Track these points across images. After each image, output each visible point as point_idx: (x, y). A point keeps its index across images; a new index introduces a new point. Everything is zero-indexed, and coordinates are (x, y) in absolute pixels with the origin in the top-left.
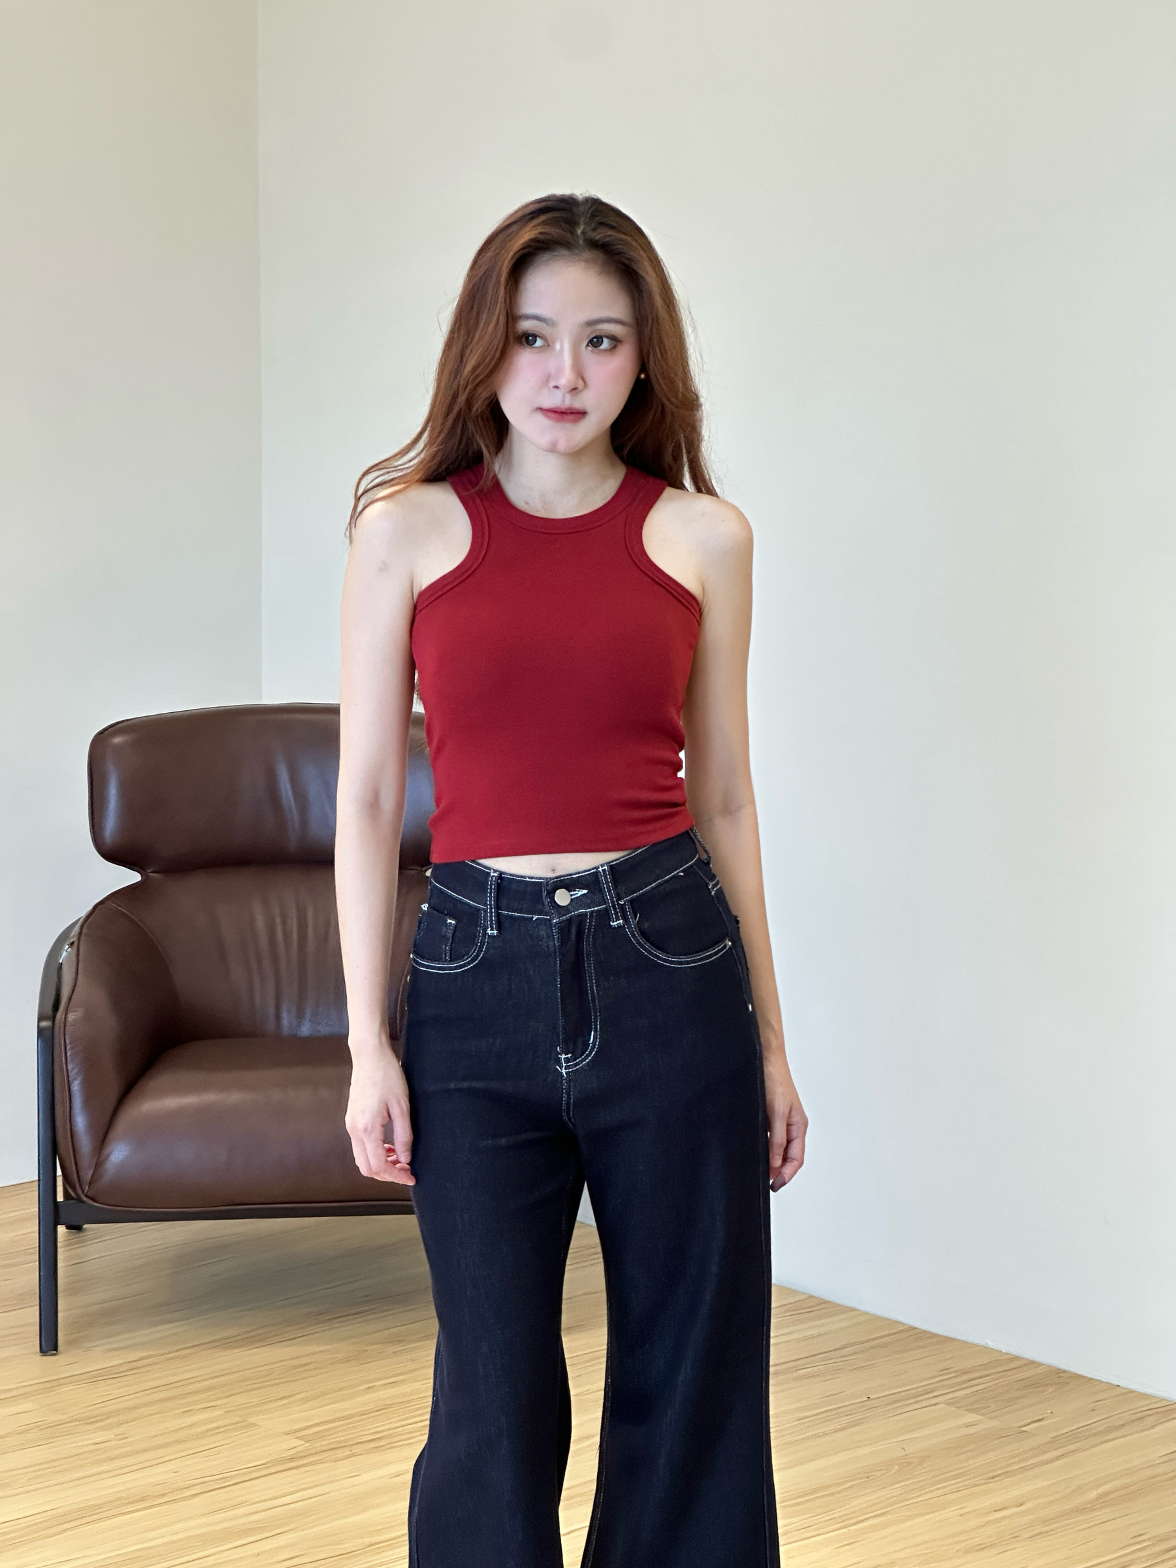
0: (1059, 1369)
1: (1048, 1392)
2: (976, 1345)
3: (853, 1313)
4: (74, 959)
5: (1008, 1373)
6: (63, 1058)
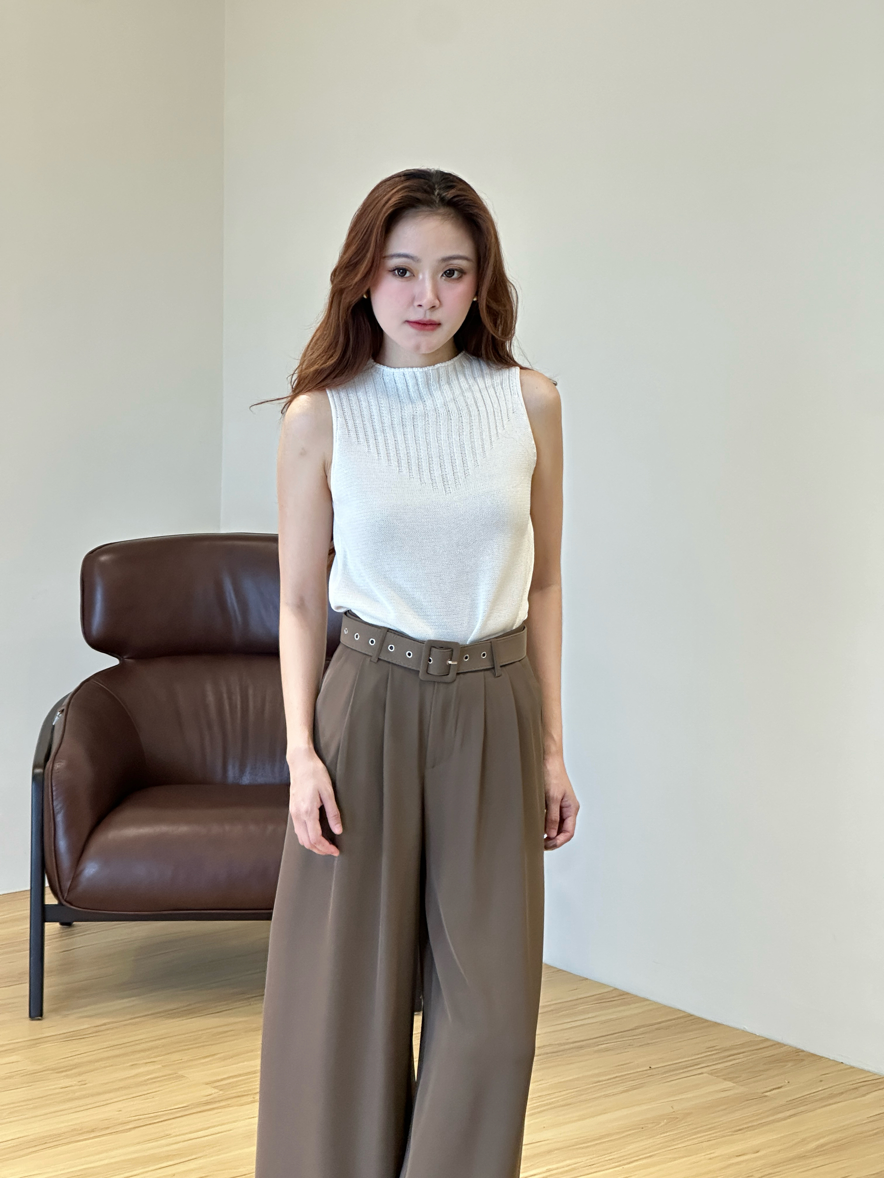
0: (799, 1049)
1: (787, 1067)
2: (738, 1029)
3: (646, 1003)
4: (63, 723)
5: (760, 1051)
6: (50, 797)
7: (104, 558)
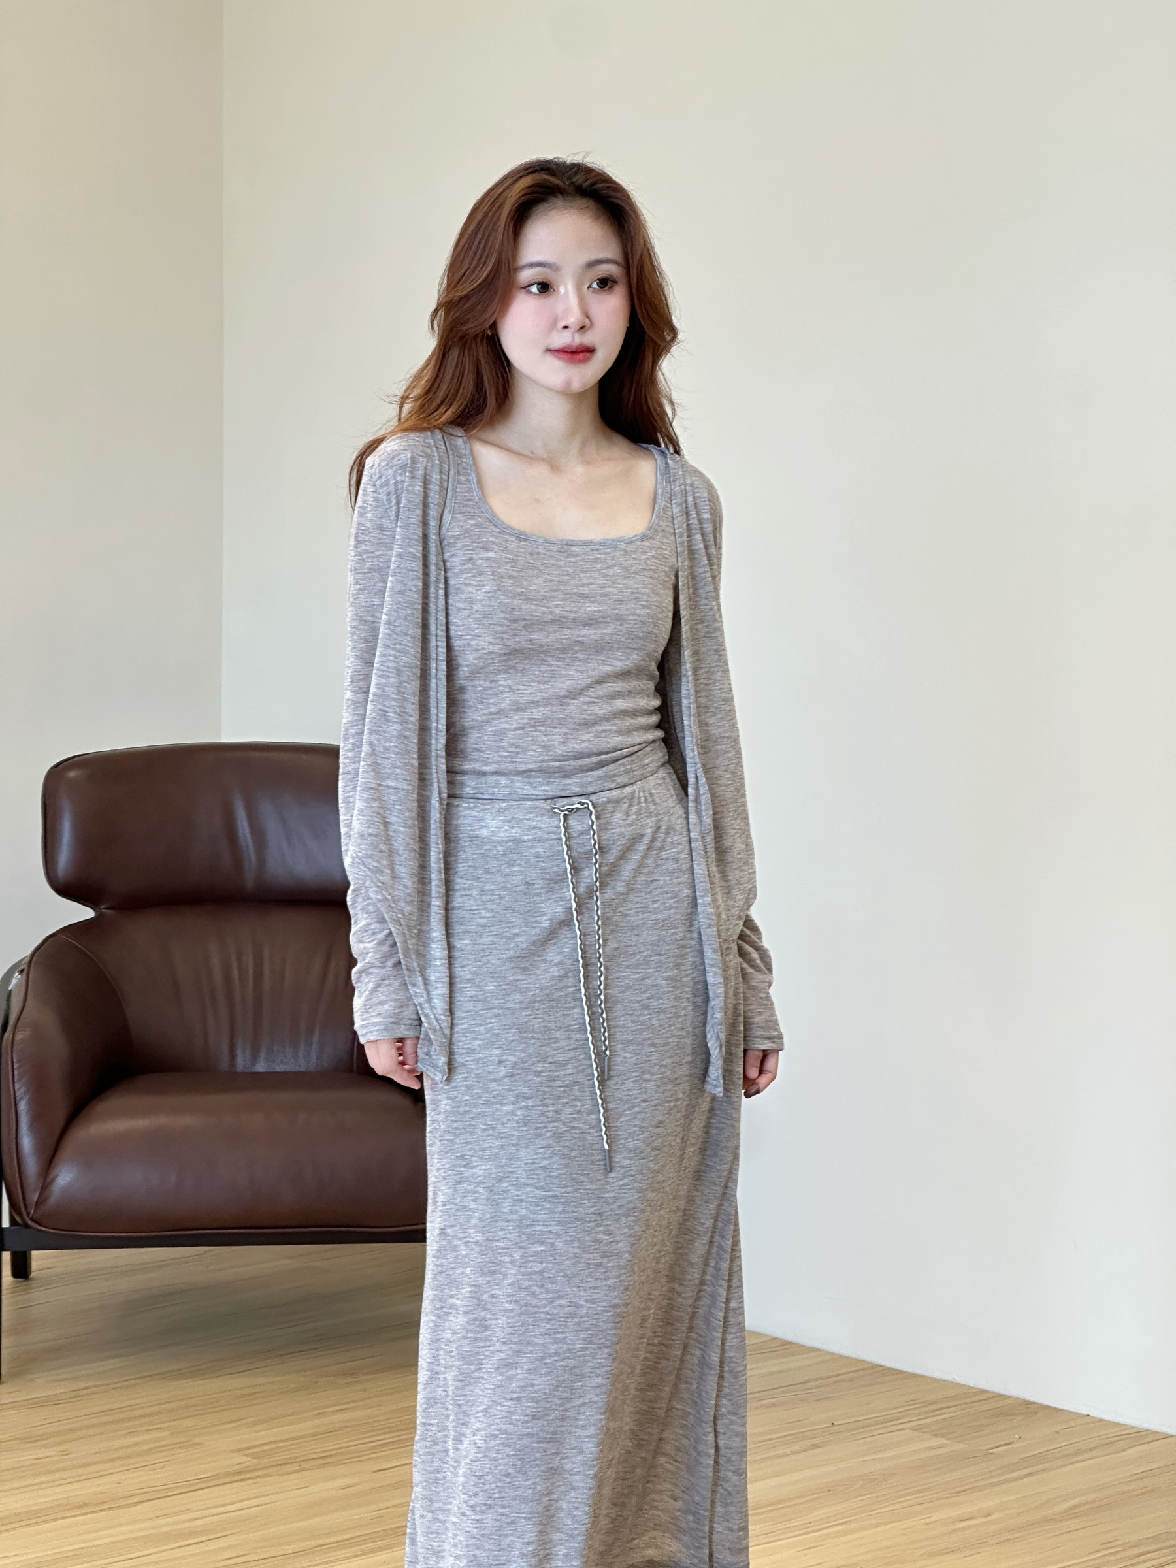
0: (1028, 1401)
1: (1016, 1421)
2: (944, 1381)
3: (817, 1353)
4: (24, 983)
5: (975, 1404)
6: (11, 1078)
7: (72, 774)
